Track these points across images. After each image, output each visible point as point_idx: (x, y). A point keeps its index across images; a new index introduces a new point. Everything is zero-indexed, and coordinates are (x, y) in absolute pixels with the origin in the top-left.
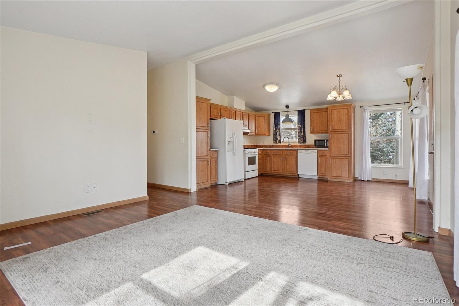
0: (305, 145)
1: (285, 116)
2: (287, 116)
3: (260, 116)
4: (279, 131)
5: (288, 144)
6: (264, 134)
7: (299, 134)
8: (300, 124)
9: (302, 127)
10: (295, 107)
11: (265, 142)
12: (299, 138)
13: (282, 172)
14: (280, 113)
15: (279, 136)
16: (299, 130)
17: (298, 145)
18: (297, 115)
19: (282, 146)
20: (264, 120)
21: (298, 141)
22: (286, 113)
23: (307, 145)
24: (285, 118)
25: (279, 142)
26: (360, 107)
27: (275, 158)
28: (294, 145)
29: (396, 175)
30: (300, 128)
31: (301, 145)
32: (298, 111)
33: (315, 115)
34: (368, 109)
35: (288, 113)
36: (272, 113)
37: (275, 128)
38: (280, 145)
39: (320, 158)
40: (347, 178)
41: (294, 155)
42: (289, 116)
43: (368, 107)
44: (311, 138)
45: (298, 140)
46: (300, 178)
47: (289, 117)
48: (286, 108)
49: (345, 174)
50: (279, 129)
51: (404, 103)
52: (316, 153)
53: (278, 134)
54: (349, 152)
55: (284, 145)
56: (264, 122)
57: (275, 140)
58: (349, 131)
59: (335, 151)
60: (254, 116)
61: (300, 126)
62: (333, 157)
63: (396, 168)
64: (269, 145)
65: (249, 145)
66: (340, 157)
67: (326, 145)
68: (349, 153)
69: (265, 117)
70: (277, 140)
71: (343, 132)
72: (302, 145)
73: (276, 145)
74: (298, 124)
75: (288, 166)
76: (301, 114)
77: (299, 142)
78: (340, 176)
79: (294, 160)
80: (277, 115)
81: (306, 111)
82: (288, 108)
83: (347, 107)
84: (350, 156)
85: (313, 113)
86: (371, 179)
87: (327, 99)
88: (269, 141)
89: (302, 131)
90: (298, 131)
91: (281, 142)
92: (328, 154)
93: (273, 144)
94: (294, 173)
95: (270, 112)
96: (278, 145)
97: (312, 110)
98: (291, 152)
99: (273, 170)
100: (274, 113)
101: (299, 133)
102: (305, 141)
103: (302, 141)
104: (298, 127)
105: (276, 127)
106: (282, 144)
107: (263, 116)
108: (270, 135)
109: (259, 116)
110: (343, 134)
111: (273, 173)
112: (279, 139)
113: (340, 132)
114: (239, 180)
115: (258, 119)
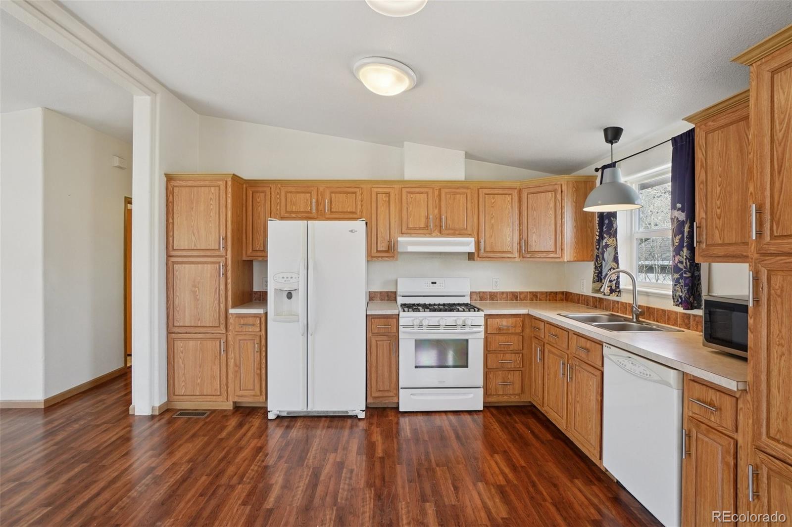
3: (539, 190)
4: (616, 243)
6: (552, 255)
7: (676, 259)
8: (679, 206)
9: (684, 221)
11: (583, 284)
12: (677, 281)
13: (565, 424)
15: (613, 266)
16: (675, 236)
18: (671, 162)
20: (552, 205)
21: (671, 293)
25: (612, 291)
27: (552, 355)
28: (662, 311)
30: (679, 230)
31: (686, 315)
32: (675, 142)
36: (596, 170)
38: (618, 302)
41: (594, 361)
45: (674, 291)
48: (607, 140)
50: (614, 234)
53: (609, 254)
56: (552, 212)
61: (680, 217)
65: (520, 293)
69: (555, 191)
72: (693, 315)
73: (608, 300)
74: (672, 206)
75: (578, 408)
76: (684, 151)
77: (678, 300)
85: (707, 134)
90: (673, 244)
91: (619, 292)
94: (593, 451)
96: (614, 302)
97: (701, 123)
99: (547, 405)
100: (601, 172)
102: (696, 298)
104: (673, 221)
107: (551, 188)
109: (532, 190)
112: (612, 276)
114: (347, 412)
115: (530, 201)
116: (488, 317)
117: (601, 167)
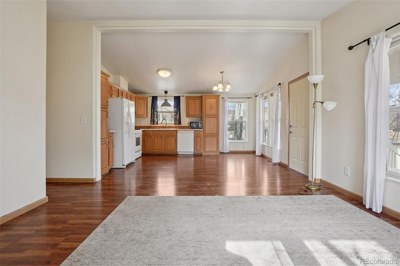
0: (180, 126)
1: (164, 100)
2: (166, 100)
3: (140, 98)
4: (156, 113)
5: (165, 125)
6: (143, 116)
7: (175, 117)
8: (176, 108)
9: (177, 111)
10: (173, 93)
11: (142, 123)
12: (175, 121)
13: (162, 150)
14: (157, 97)
15: (156, 118)
17: (174, 126)
18: (173, 100)
19: (159, 127)
20: (143, 103)
22: (165, 98)
23: (182, 126)
24: (164, 102)
25: (156, 124)
26: (222, 98)
27: (156, 138)
28: (171, 126)
29: (244, 148)
30: (176, 112)
31: (176, 126)
32: (175, 97)
33: (190, 101)
34: (228, 100)
35: (167, 98)
36: (150, 96)
37: (153, 111)
38: (157, 126)
39: (196, 137)
40: (216, 152)
41: (174, 135)
42: (168, 100)
43: (227, 99)
44: (185, 121)
45: (174, 122)
46: (179, 154)
47: (168, 102)
48: (165, 93)
49: (215, 149)
50: (157, 112)
51: (248, 98)
52: (193, 133)
53: (155, 116)
54: (218, 131)
55: (161, 126)
56: (143, 105)
57: (153, 122)
58: (218, 116)
59: (207, 131)
60: (135, 97)
61: (176, 110)
62: (205, 136)
63: (244, 142)
64: (146, 126)
66: (211, 136)
67: (199, 127)
68: (218, 133)
69: (144, 99)
70: (155, 122)
71: (213, 117)
72: (178, 126)
73: (153, 126)
74: (174, 108)
75: (168, 145)
76: (177, 99)
77: (175, 124)
78: (211, 151)
79: (173, 139)
80: (155, 99)
81: (181, 97)
82: (167, 93)
83: (217, 97)
84: (218, 135)
85: (189, 99)
86: (228, 152)
87: (213, 90)
88: (147, 122)
89: (178, 114)
90: (174, 114)
91: (158, 124)
92: (202, 133)
93: (150, 125)
94: (174, 150)
95: (148, 95)
96: (155, 126)
97: (187, 98)
98: (172, 132)
99: (154, 150)
100: (151, 97)
101: (175, 115)
102: (180, 123)
103: (177, 123)
104: (174, 110)
105: (154, 109)
106: (159, 125)
107: (143, 99)
108: (147, 117)
109: (138, 98)
110: (214, 118)
111: (154, 152)
112: (156, 120)
113: (211, 117)
114: (131, 162)
115: (138, 101)
116: (142, 131)
117: (152, 96)
